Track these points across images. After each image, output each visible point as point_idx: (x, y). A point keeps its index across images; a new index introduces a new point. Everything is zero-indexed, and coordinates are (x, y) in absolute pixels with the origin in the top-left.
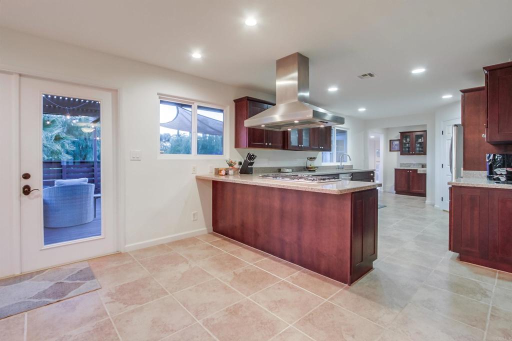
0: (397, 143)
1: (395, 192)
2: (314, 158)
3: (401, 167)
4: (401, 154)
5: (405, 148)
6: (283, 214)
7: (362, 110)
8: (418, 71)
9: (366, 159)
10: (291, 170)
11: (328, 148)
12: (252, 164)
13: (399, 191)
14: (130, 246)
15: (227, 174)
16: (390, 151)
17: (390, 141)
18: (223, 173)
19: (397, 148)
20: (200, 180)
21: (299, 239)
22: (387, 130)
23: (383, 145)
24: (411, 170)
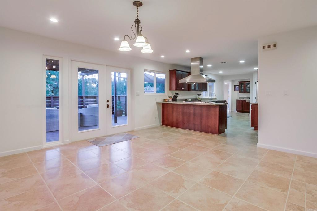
0: (238, 87)
1: (236, 111)
2: (200, 95)
3: (239, 99)
4: (239, 93)
5: (241, 89)
6: (194, 114)
7: (221, 72)
8: (242, 62)
9: (223, 94)
10: (191, 100)
11: (206, 90)
12: (177, 97)
13: (238, 111)
14: (136, 128)
15: (168, 101)
16: (234, 91)
17: (234, 86)
18: (167, 101)
19: (237, 89)
20: (158, 103)
21: (201, 122)
22: (233, 81)
23: (231, 88)
24: (244, 100)
